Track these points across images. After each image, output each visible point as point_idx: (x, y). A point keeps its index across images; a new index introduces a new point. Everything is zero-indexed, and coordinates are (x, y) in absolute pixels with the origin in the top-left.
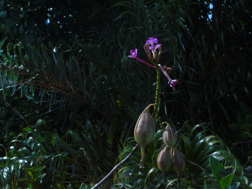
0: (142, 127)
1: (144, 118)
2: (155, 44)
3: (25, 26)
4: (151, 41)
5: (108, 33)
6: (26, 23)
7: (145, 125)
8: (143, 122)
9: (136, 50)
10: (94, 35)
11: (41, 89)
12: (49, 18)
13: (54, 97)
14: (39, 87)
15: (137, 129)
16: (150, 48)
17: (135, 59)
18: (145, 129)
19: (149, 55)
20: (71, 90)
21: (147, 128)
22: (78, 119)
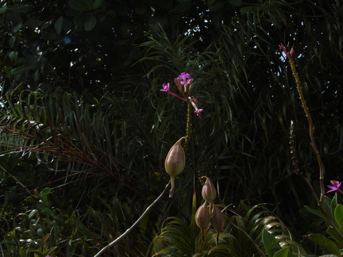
0: (172, 158)
1: (176, 150)
2: (187, 79)
3: (42, 72)
4: (183, 76)
5: (147, 85)
6: (42, 68)
7: (176, 156)
8: (174, 154)
9: (168, 84)
10: (129, 86)
13: (71, 166)
15: (168, 160)
16: (182, 83)
17: (167, 92)
18: (175, 160)
19: (180, 89)
20: (93, 159)
21: (178, 158)
22: (102, 196)
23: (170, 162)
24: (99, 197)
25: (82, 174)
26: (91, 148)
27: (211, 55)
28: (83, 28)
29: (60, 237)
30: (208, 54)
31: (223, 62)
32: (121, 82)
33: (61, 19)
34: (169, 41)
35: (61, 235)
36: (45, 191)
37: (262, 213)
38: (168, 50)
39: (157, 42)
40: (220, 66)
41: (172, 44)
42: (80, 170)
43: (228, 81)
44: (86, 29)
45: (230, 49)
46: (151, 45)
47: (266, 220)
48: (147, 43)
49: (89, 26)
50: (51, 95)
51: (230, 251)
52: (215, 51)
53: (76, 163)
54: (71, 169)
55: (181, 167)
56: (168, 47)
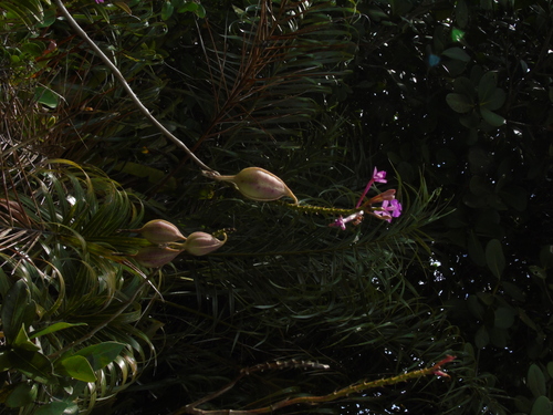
0: (266, 180)
2: (391, 212)
3: (385, 22)
4: (396, 208)
6: (390, 23)
7: (268, 186)
10: (354, 159)
11: (251, 33)
12: (397, 74)
14: (255, 30)
17: (372, 177)
18: (262, 184)
19: (376, 199)
21: (264, 189)
22: (180, 107)
23: (259, 176)
24: (179, 101)
25: (219, 75)
26: (259, 93)
27: (399, 292)
28: (452, 92)
29: (122, 33)
30: (401, 286)
31: (386, 309)
32: (361, 147)
33: (466, 58)
34: (426, 223)
35: (126, 34)
36: (200, 9)
37: (143, 355)
38: (412, 221)
39: (425, 205)
40: (381, 306)
41: (421, 228)
42: (225, 71)
43: (356, 315)
44: (449, 96)
45: (407, 322)
46: (422, 194)
47: (131, 360)
48: (424, 187)
49: (454, 102)
50: (347, 33)
51: (86, 296)
52: (406, 298)
53: (237, 67)
54: (228, 58)
55: (250, 193)
56: (417, 220)
